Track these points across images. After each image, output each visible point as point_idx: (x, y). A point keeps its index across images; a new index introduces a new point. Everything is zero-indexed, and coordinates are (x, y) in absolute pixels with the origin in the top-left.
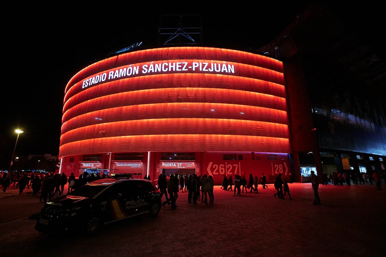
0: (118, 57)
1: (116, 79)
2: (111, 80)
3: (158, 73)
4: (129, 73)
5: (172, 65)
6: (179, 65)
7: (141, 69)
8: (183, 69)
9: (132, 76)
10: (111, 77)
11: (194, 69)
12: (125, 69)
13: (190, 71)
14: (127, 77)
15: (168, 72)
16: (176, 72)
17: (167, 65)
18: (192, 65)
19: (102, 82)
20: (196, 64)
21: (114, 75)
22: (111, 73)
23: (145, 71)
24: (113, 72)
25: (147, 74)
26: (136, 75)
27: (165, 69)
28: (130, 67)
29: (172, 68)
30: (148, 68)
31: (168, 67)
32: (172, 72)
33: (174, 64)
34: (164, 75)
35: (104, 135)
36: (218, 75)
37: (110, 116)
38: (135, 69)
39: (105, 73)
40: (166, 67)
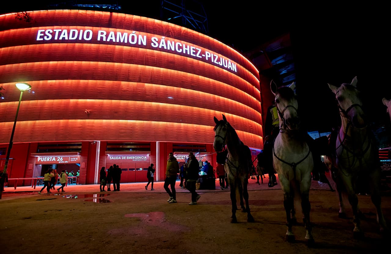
0: (111, 15)
1: (111, 42)
2: (101, 42)
3: (170, 51)
4: (133, 40)
5: (186, 47)
6: (193, 49)
7: (149, 41)
8: (198, 56)
9: (136, 45)
10: (102, 38)
11: (207, 59)
12: (126, 34)
13: (203, 59)
14: (128, 44)
15: (181, 54)
16: (190, 56)
17: (181, 45)
18: (205, 54)
19: (83, 41)
20: (209, 54)
21: (107, 36)
22: (102, 33)
23: (155, 44)
24: (105, 33)
25: (157, 49)
26: (142, 46)
27: (179, 50)
28: (134, 33)
29: (186, 51)
30: (159, 43)
31: (182, 48)
32: (186, 55)
33: (188, 47)
34: (176, 56)
35: (89, 116)
36: (224, 70)
37: (98, 91)
38: (142, 38)
39: (89, 30)
40: (180, 48)
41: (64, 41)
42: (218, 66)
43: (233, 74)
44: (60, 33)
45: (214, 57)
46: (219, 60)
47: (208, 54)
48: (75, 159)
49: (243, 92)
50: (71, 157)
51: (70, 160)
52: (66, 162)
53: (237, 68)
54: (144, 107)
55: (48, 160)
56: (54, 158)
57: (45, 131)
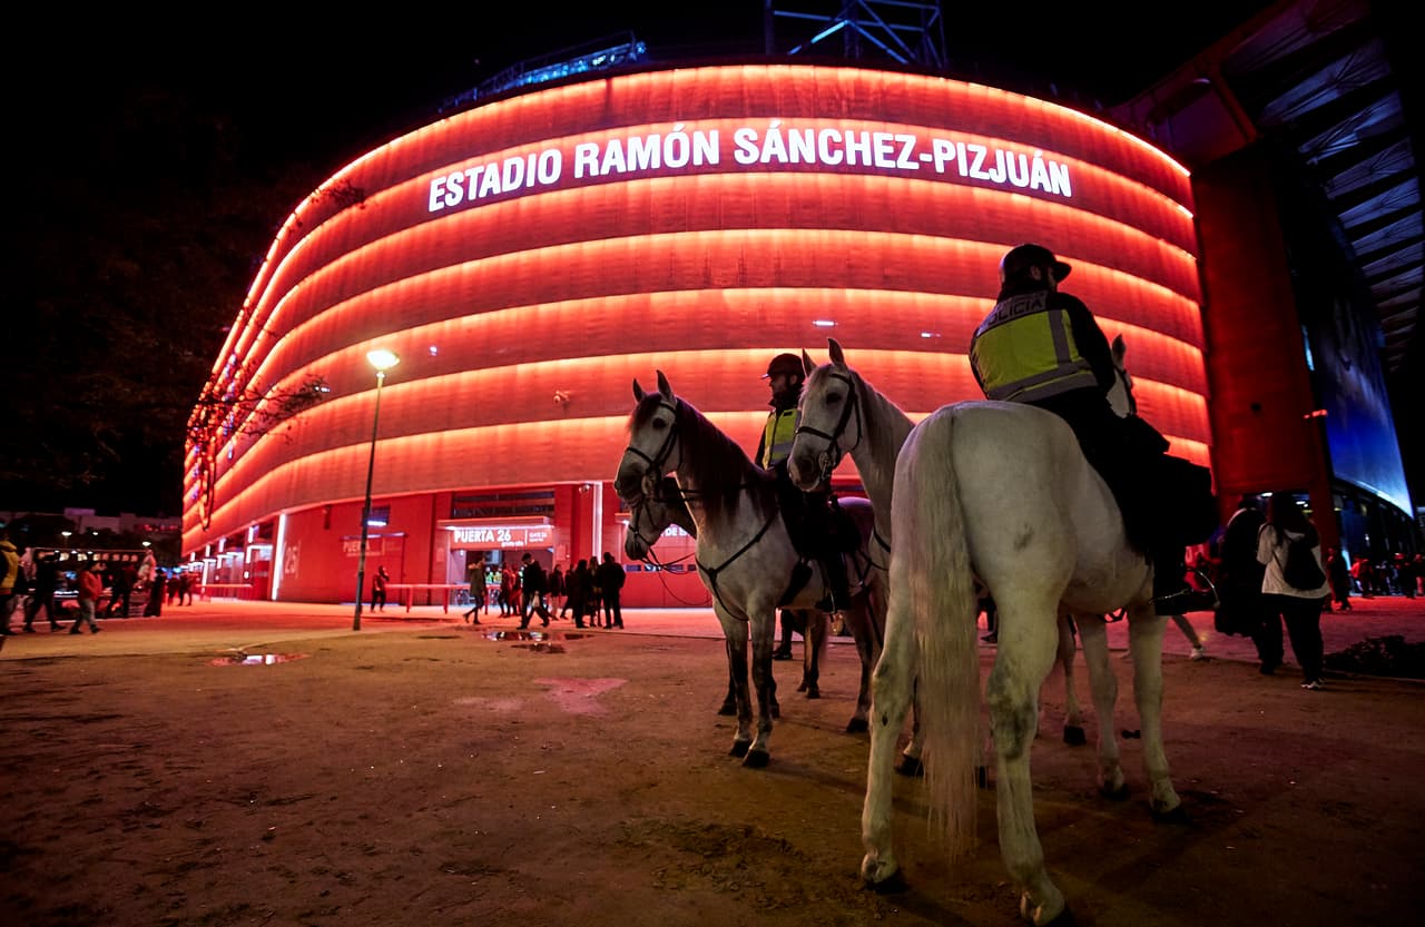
0: (609, 88)
1: (614, 176)
2: (588, 180)
3: (802, 166)
4: (677, 155)
5: (858, 140)
6: (886, 143)
7: (728, 148)
8: (903, 162)
9: (690, 169)
10: (587, 168)
11: (940, 168)
12: (654, 141)
13: (927, 172)
14: (665, 171)
15: (842, 169)
16: (874, 170)
17: (837, 138)
18: (930, 150)
19: (540, 188)
20: (947, 147)
21: (600, 158)
22: (587, 153)
23: (747, 154)
24: (595, 150)
25: (757, 167)
26: (706, 168)
27: (831, 153)
28: (678, 130)
29: (859, 155)
30: (760, 144)
31: (842, 146)
32: (859, 169)
33: (865, 136)
34: (823, 179)
35: (567, 409)
36: (1017, 199)
37: (589, 332)
38: (703, 141)
39: (551, 150)
40: (833, 147)
41: (491, 198)
42: (989, 185)
43: (1055, 208)
44: (481, 177)
45: (970, 157)
46: (989, 163)
47: (944, 150)
48: (539, 534)
49: (1105, 271)
50: (530, 531)
51: (529, 537)
52: (520, 544)
53: (1075, 178)
54: (724, 369)
55: (477, 539)
56: (490, 533)
57: (464, 457)
